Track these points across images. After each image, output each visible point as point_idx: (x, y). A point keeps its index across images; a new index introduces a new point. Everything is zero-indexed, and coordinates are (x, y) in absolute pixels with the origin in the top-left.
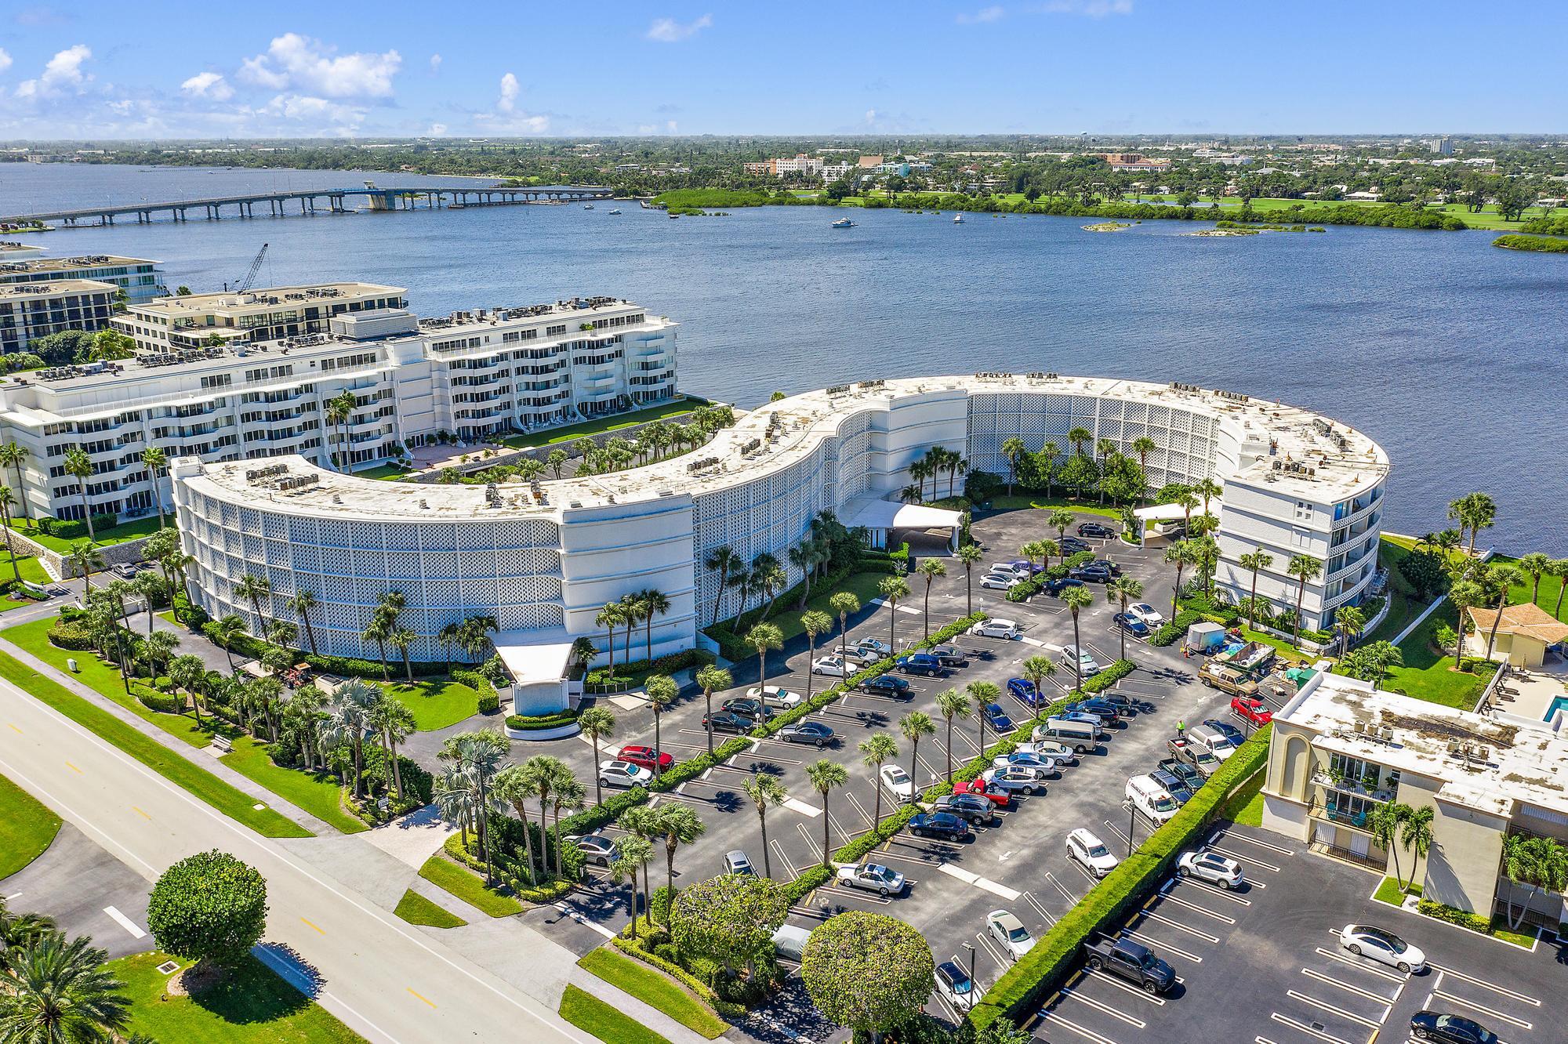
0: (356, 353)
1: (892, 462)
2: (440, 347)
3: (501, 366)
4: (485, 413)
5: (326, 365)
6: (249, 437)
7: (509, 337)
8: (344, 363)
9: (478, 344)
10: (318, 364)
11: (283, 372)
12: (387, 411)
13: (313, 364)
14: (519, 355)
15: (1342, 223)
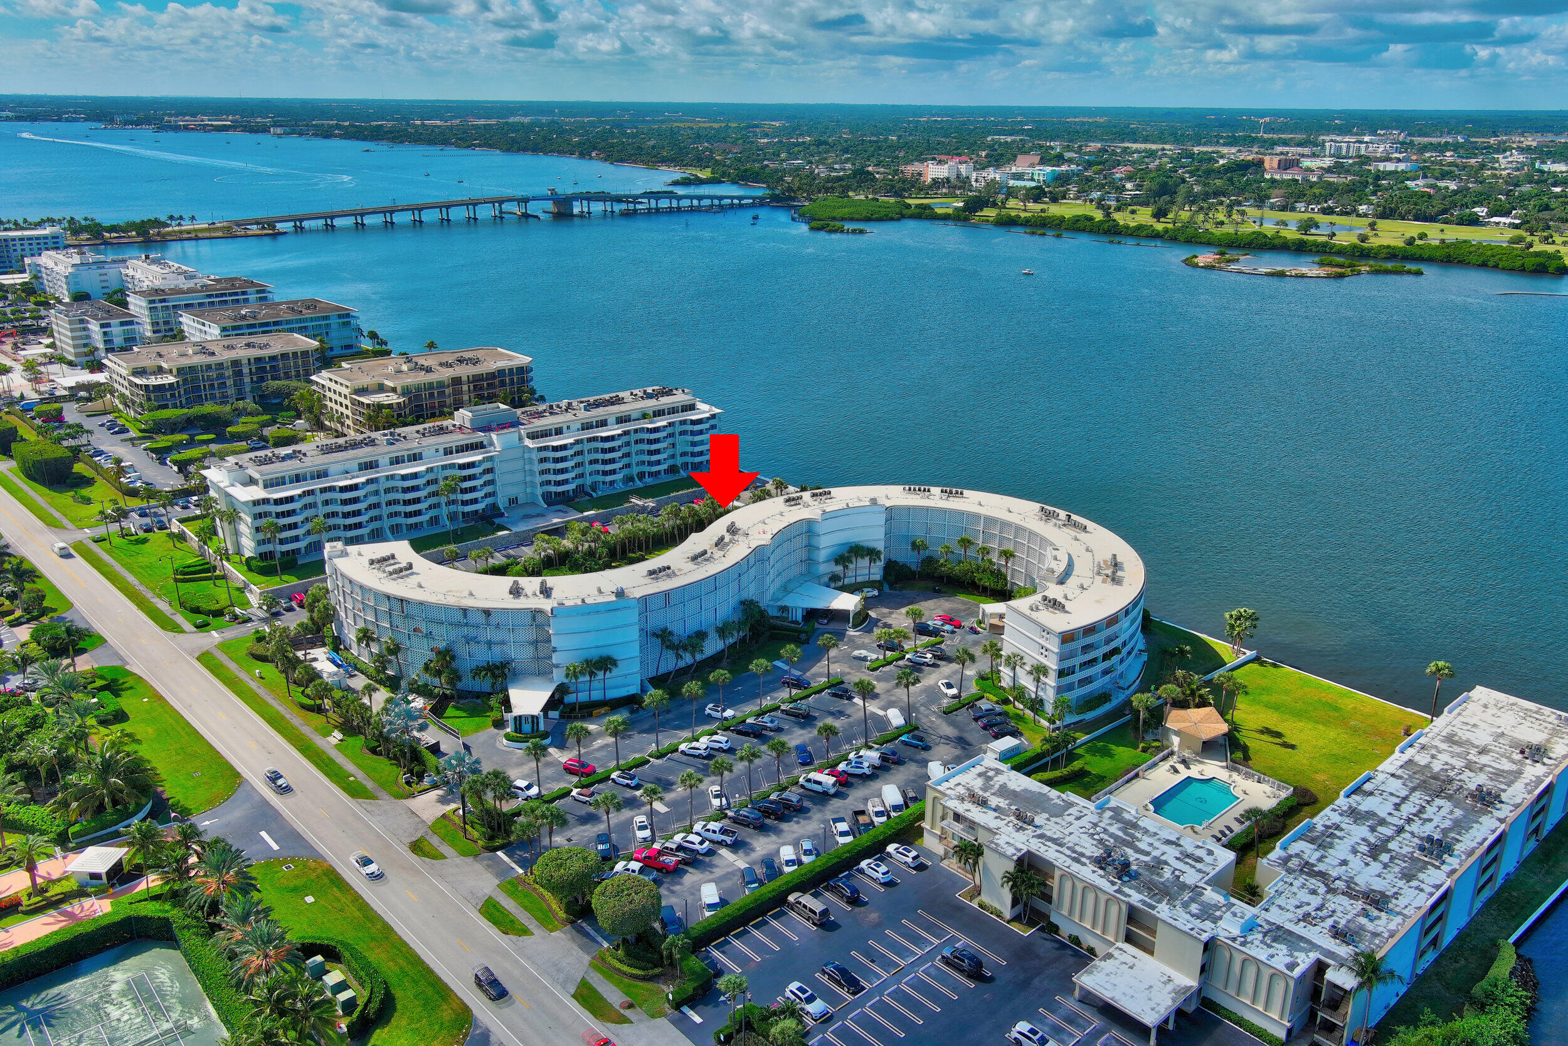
0: (469, 442)
1: (822, 555)
2: (533, 436)
3: (578, 448)
4: (565, 482)
5: (448, 452)
6: (389, 503)
7: (586, 426)
8: (461, 449)
9: (561, 433)
10: (442, 451)
11: (415, 458)
12: (491, 482)
13: (437, 450)
14: (590, 440)
15: (1449, 262)
